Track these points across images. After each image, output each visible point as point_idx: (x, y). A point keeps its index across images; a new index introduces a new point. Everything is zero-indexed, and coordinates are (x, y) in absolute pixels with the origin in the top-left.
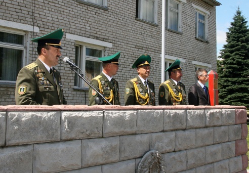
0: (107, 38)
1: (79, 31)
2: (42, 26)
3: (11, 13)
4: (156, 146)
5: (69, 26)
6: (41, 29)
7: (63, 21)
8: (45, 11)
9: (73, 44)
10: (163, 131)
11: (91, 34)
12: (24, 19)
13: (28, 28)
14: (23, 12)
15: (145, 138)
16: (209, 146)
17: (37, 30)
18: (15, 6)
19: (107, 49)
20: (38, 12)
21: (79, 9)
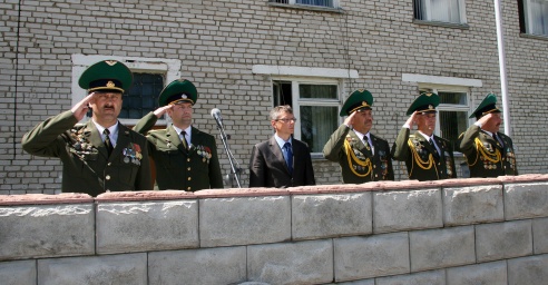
0: (472, 72)
1: (423, 67)
2: (363, 67)
3: (314, 55)
4: (264, 272)
5: (406, 62)
6: (361, 72)
7: (394, 56)
8: (364, 45)
9: (415, 88)
10: (291, 241)
11: (444, 70)
12: (333, 61)
13: (342, 73)
14: (331, 51)
15: (227, 257)
16: (462, 269)
17: (354, 74)
18: (318, 46)
19: (473, 90)
20: (353, 48)
21: (419, 34)
